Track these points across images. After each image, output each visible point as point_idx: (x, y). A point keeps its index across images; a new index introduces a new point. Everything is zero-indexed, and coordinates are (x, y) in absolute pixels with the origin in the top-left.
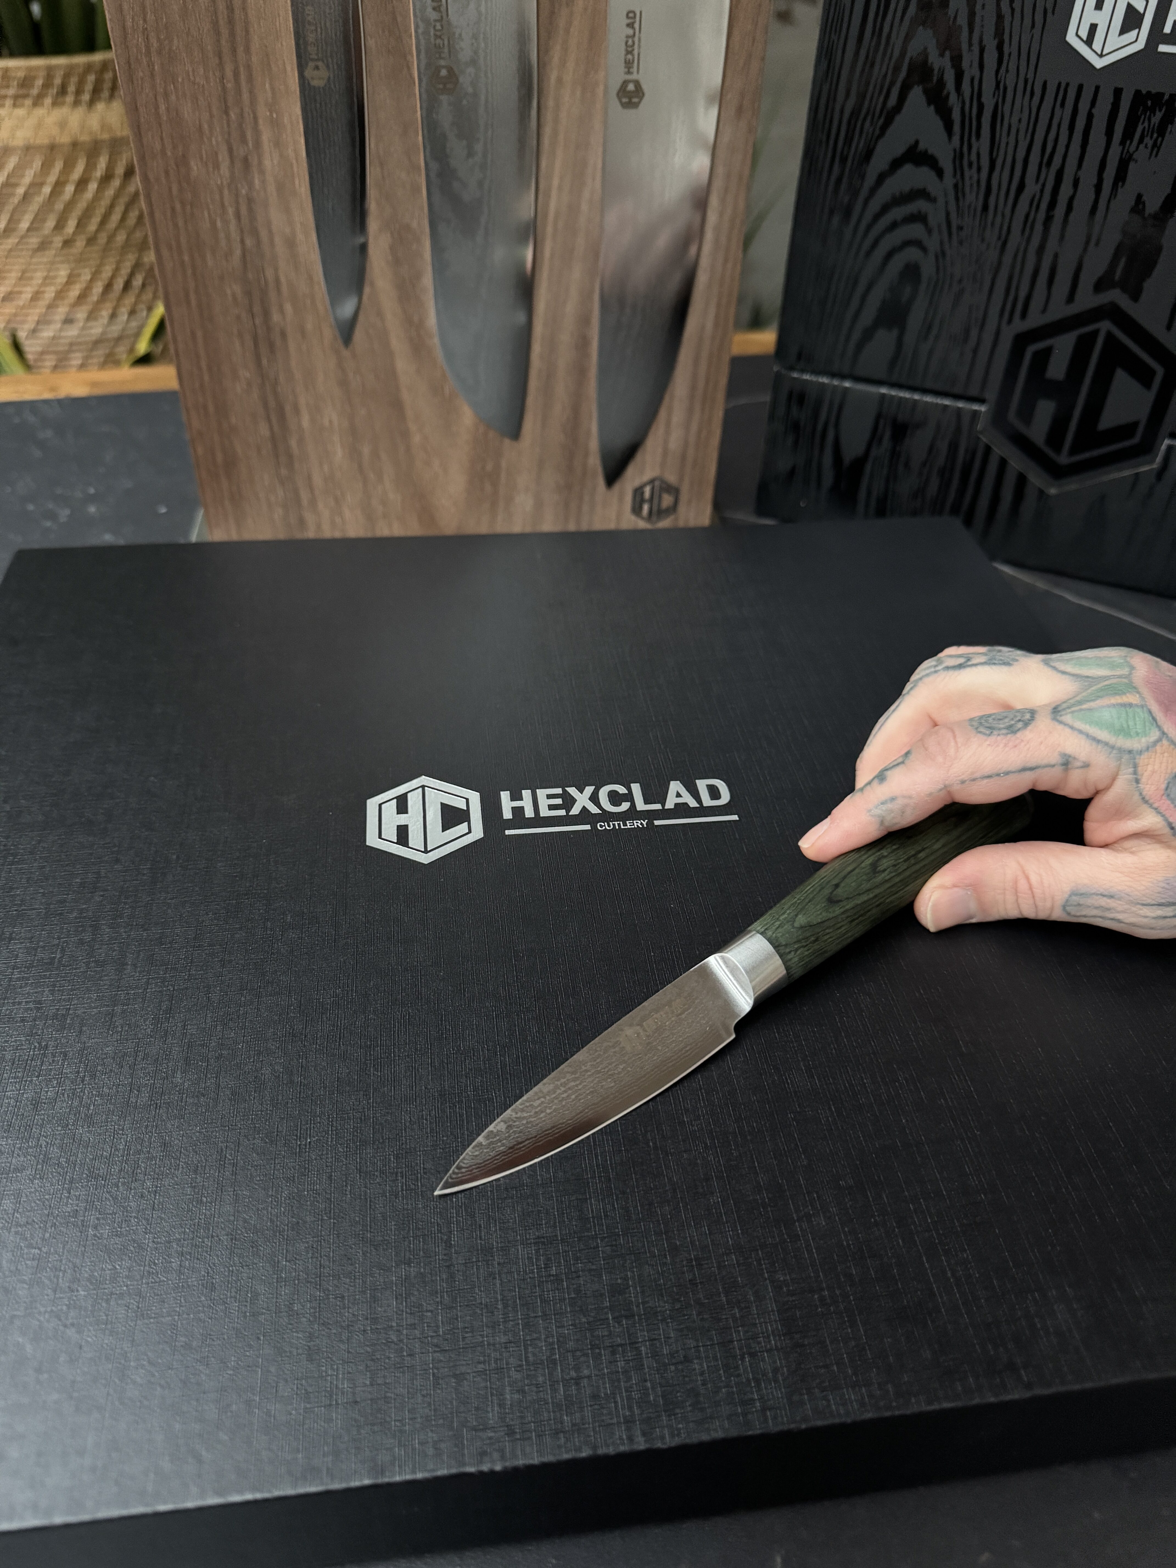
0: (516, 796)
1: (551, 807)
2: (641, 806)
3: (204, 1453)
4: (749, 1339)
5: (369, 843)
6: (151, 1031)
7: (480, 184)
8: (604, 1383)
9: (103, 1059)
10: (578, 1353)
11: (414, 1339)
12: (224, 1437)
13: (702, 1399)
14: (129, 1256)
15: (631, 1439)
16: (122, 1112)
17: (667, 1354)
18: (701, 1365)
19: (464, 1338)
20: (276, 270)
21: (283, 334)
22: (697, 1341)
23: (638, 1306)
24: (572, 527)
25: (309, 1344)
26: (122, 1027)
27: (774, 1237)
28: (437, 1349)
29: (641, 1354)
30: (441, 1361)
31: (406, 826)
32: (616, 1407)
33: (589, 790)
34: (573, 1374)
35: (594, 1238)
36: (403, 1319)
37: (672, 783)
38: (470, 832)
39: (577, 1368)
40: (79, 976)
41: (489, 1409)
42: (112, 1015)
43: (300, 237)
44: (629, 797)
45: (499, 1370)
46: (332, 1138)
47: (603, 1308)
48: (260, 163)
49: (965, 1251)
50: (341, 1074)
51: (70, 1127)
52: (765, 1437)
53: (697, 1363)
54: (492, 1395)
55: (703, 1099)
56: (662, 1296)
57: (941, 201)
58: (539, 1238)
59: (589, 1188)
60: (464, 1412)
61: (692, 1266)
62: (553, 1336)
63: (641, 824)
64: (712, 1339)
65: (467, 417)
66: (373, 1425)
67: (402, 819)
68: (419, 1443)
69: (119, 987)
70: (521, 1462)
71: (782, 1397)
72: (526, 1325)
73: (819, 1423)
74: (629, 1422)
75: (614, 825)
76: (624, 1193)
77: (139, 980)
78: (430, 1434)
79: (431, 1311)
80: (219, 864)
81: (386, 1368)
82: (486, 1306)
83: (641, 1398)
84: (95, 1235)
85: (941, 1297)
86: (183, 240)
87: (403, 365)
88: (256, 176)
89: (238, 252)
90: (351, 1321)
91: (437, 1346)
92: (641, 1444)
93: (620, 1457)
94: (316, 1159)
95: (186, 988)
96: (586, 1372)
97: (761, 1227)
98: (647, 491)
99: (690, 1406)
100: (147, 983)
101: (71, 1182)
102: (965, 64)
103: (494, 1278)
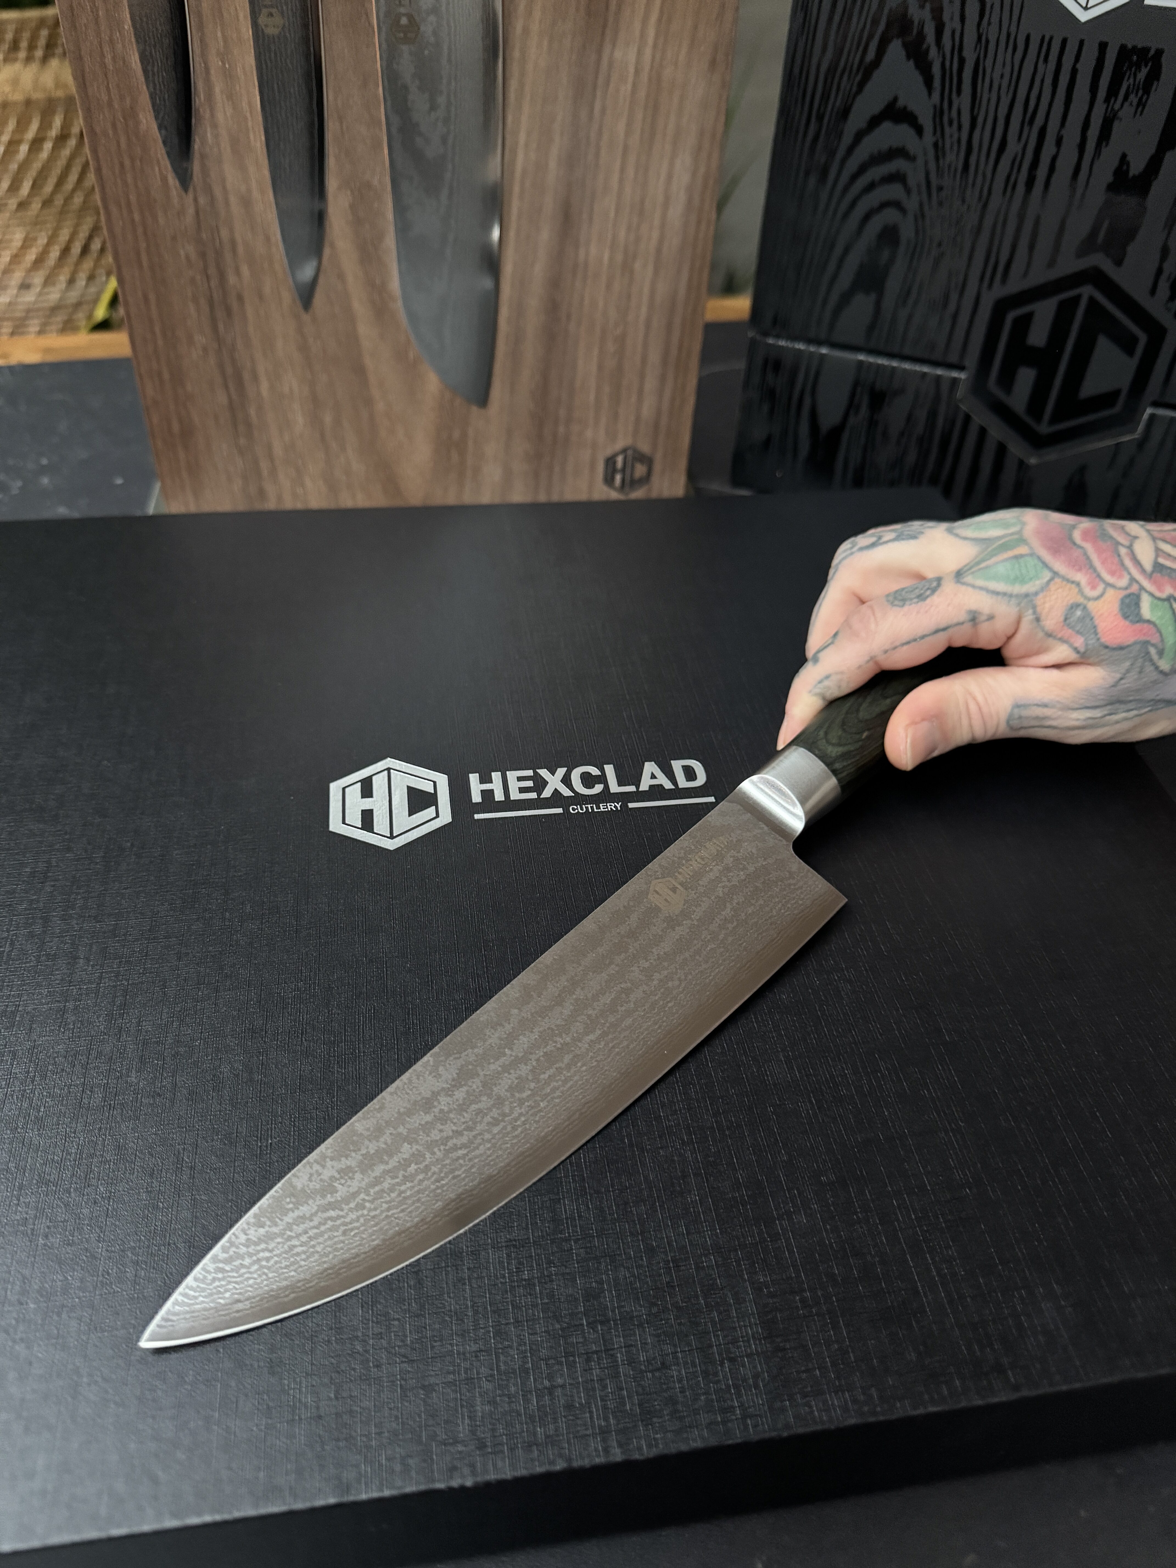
0: (485, 779)
1: (522, 790)
2: (614, 788)
3: (160, 1473)
4: (728, 1344)
5: (332, 828)
6: (105, 1028)
7: (444, 140)
8: (579, 1392)
9: (54, 1058)
10: (552, 1361)
11: (381, 1349)
12: (180, 1455)
13: (680, 1407)
14: (81, 1266)
15: (606, 1450)
16: (74, 1114)
17: (644, 1361)
18: (679, 1371)
19: (433, 1347)
20: (231, 230)
21: (240, 298)
22: (675, 1346)
23: (613, 1311)
24: (542, 498)
25: (270, 1356)
26: (74, 1025)
27: (754, 1236)
28: (404, 1360)
29: (617, 1361)
30: (409, 1372)
31: (371, 811)
32: (591, 1417)
33: (561, 772)
34: (547, 1383)
35: (567, 1240)
36: (368, 1328)
37: (647, 764)
38: (437, 816)
39: (550, 1377)
40: (29, 971)
41: (460, 1422)
42: (64, 1011)
43: (256, 194)
44: (603, 779)
45: (469, 1380)
46: (294, 1139)
47: (578, 1313)
48: (212, 115)
49: (950, 1247)
50: (304, 1071)
51: (19, 1130)
52: (745, 1447)
53: (675, 1370)
54: (462, 1406)
55: (680, 1093)
56: (638, 1299)
57: (920, 161)
58: (511, 1241)
59: (562, 1188)
60: (433, 1426)
61: (670, 1268)
62: (525, 1344)
63: (615, 807)
64: (689, 1344)
65: (432, 382)
66: (338, 1440)
67: (367, 804)
68: (386, 1459)
69: (71, 982)
70: (492, 1477)
71: (763, 1405)
72: (498, 1333)
73: (801, 1430)
74: (604, 1432)
75: (587, 808)
76: (598, 1192)
77: (91, 974)
78: (398, 1450)
79: (398, 1320)
80: (176, 852)
81: (351, 1381)
82: (456, 1313)
83: (617, 1407)
84: (45, 1245)
85: (926, 1297)
86: (133, 198)
87: (366, 330)
88: (209, 129)
89: (191, 211)
90: (316, 1332)
91: (404, 1356)
92: (617, 1455)
93: (596, 1470)
94: (277, 1161)
95: (142, 983)
96: (560, 1381)
97: (740, 1226)
98: (620, 460)
99: (667, 1415)
100: (101, 978)
101: (20, 1188)
102: (946, 17)
103: (465, 1284)
